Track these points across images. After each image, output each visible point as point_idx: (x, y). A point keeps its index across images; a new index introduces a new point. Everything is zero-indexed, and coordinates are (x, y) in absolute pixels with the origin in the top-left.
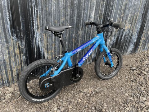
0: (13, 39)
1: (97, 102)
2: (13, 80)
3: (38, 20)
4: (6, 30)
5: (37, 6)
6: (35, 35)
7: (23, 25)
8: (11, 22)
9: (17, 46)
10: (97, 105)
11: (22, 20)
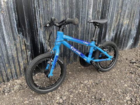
0: (19, 37)
1: (97, 92)
2: (21, 74)
3: (41, 19)
4: (14, 29)
5: (39, 7)
6: (39, 33)
7: (28, 24)
8: (18, 22)
9: (23, 43)
10: (97, 95)
11: (26, 19)
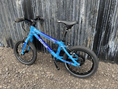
5: (36, 7)
8: (25, 16)
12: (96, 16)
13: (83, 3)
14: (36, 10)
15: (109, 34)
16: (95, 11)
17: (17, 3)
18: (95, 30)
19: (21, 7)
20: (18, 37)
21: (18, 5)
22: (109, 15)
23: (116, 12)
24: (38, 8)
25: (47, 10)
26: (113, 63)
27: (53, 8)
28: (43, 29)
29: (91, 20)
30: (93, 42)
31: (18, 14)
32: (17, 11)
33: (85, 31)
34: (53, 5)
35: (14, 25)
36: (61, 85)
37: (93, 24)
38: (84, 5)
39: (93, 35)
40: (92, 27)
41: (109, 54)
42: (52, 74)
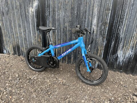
8: (37, 24)
9: (39, 37)
11: (41, 23)
12: (107, 28)
13: (95, 15)
14: (50, 18)
15: (118, 44)
16: (106, 23)
17: (30, 10)
18: (105, 40)
19: (33, 15)
20: (27, 44)
21: (31, 12)
22: (118, 27)
23: (124, 25)
24: (52, 17)
25: (60, 19)
26: (121, 72)
27: (67, 18)
28: (55, 37)
29: (102, 31)
30: (103, 51)
31: (29, 21)
32: (29, 18)
33: (96, 41)
34: (67, 15)
35: (23, 31)
36: (74, 90)
37: (103, 35)
38: (96, 17)
39: (103, 45)
40: (103, 37)
41: (118, 63)
42: (64, 80)
